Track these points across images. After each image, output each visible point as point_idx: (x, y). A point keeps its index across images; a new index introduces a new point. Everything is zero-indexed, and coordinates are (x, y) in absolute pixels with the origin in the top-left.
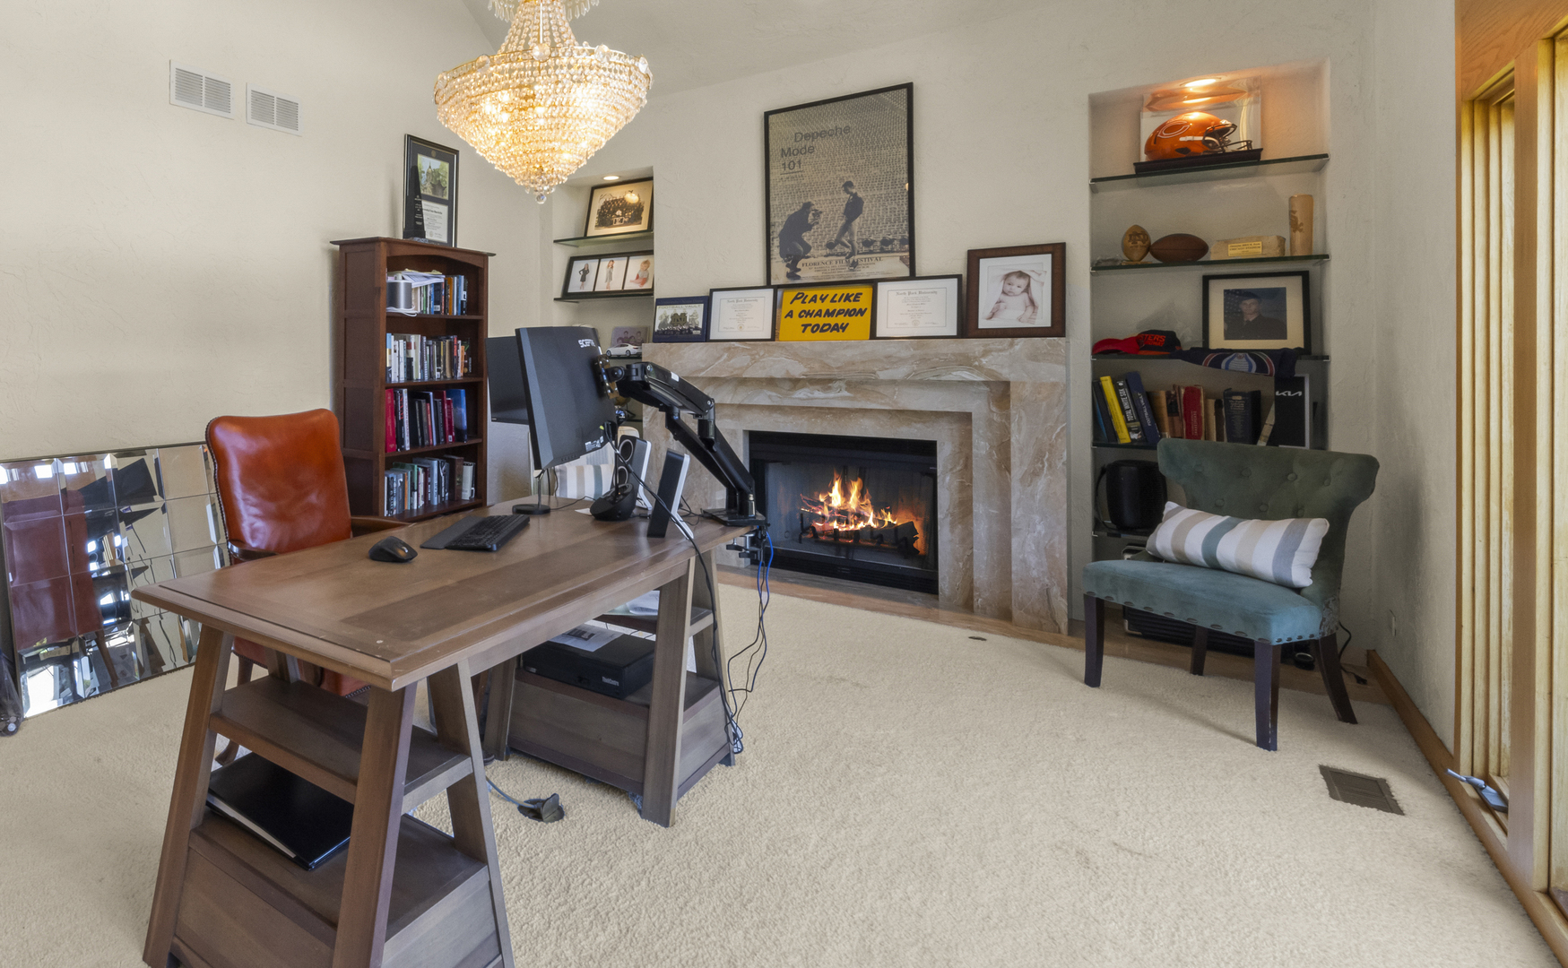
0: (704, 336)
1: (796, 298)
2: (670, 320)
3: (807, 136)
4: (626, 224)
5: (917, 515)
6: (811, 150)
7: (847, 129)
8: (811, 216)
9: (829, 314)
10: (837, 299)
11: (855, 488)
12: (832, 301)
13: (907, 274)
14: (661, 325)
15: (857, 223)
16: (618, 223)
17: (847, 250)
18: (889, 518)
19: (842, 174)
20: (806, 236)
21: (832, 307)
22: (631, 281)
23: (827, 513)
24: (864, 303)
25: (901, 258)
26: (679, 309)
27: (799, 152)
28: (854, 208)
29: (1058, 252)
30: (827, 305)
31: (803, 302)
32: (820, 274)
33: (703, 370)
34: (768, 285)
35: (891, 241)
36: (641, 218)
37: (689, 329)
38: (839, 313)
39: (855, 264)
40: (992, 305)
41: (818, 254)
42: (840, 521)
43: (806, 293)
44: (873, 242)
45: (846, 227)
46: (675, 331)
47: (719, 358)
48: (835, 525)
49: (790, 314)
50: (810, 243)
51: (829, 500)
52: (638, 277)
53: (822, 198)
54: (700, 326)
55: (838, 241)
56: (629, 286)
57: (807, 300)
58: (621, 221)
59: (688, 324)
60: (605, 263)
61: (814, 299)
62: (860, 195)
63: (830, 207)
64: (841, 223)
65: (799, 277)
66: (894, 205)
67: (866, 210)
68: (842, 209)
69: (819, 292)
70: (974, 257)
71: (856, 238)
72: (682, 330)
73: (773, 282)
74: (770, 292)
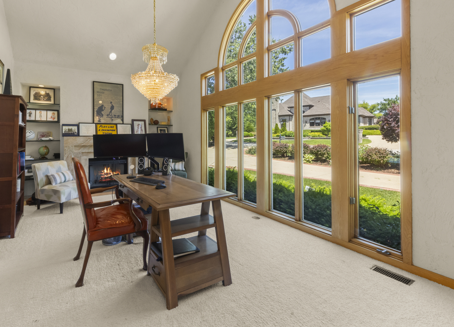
0: (78, 135)
1: (100, 126)
2: (67, 130)
3: (103, 89)
4: (45, 101)
5: (119, 172)
6: (104, 93)
7: (111, 90)
8: (103, 108)
9: (108, 130)
10: (109, 127)
11: (109, 169)
12: (108, 128)
13: (122, 123)
14: (65, 131)
15: (113, 111)
16: (42, 100)
17: (111, 117)
18: (115, 173)
19: (110, 100)
20: (102, 112)
21: (108, 129)
22: (49, 118)
23: (104, 174)
24: (115, 128)
25: (121, 120)
26: (70, 127)
27: (101, 93)
28: (112, 108)
29: (144, 121)
30: (107, 129)
31: (102, 127)
32: (105, 121)
33: (83, 144)
34: (93, 123)
35: (119, 116)
36: (51, 100)
37: (74, 133)
38: (110, 130)
39: (112, 120)
40: (136, 130)
41: (105, 116)
42: (106, 175)
43: (102, 125)
44: (116, 116)
45: (111, 112)
46: (69, 133)
47: (87, 141)
48: (105, 176)
49: (99, 130)
50: (103, 114)
51: (104, 171)
52: (51, 117)
53: (106, 104)
54: (77, 132)
55: (109, 114)
56: (49, 120)
57: (103, 127)
58: (43, 99)
59: (73, 132)
60: (38, 112)
61: (104, 127)
62: (114, 105)
63: (108, 107)
64: (110, 110)
65: (101, 122)
66: (120, 109)
67: (115, 109)
68: (110, 107)
69: (105, 125)
70: (133, 121)
71: (113, 114)
72: (71, 133)
73: (95, 122)
74: (94, 125)
